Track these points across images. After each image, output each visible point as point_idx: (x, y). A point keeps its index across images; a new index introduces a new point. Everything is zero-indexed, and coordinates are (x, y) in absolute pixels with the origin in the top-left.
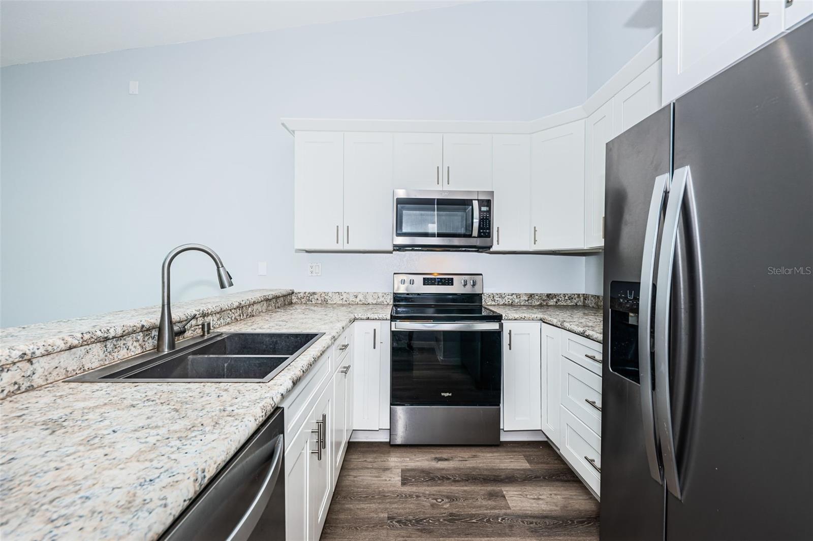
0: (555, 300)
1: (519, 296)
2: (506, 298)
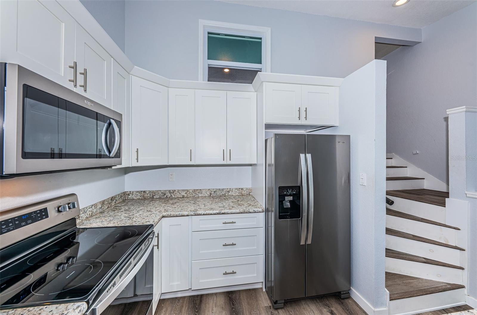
0: (115, 201)
1: (95, 205)
2: (88, 212)
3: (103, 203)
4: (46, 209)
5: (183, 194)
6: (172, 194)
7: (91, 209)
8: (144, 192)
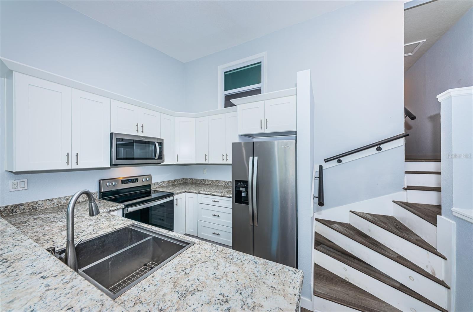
0: (177, 182)
1: (164, 182)
2: (160, 184)
3: (169, 182)
4: (137, 179)
5: (210, 182)
6: (205, 182)
7: (161, 183)
8: (192, 179)
